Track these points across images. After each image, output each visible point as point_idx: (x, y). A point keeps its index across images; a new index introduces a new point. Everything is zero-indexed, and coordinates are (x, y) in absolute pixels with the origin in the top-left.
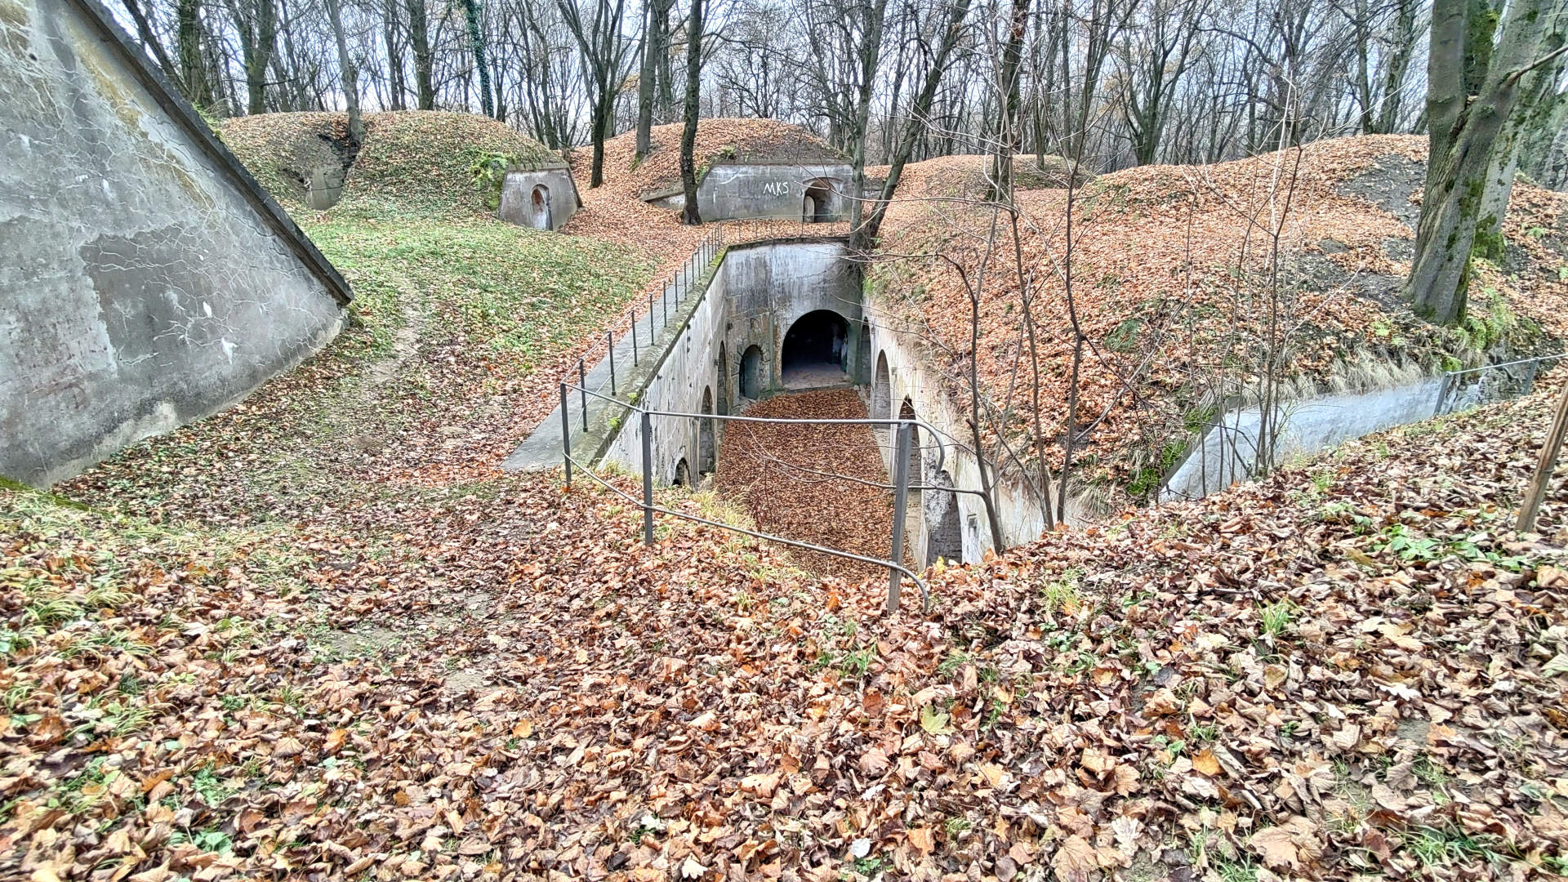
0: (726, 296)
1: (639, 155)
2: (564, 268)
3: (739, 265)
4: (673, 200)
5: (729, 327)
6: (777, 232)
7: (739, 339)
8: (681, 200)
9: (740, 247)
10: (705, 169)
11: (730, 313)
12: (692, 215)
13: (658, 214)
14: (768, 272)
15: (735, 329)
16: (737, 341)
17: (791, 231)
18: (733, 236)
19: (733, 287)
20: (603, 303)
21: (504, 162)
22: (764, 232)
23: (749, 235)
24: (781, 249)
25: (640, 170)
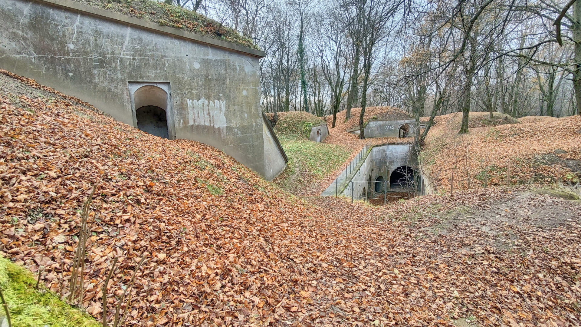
0: (372, 161)
1: (347, 118)
2: (327, 153)
3: (376, 151)
4: (356, 132)
5: (372, 170)
6: (389, 141)
7: (375, 174)
8: (359, 132)
9: (377, 146)
10: (367, 123)
11: (373, 166)
12: (362, 136)
13: (351, 136)
14: (386, 154)
15: (374, 171)
16: (375, 175)
17: (394, 141)
18: (374, 142)
19: (374, 158)
20: (337, 163)
21: (311, 125)
22: (385, 141)
23: (380, 142)
24: (391, 147)
25: (347, 123)
